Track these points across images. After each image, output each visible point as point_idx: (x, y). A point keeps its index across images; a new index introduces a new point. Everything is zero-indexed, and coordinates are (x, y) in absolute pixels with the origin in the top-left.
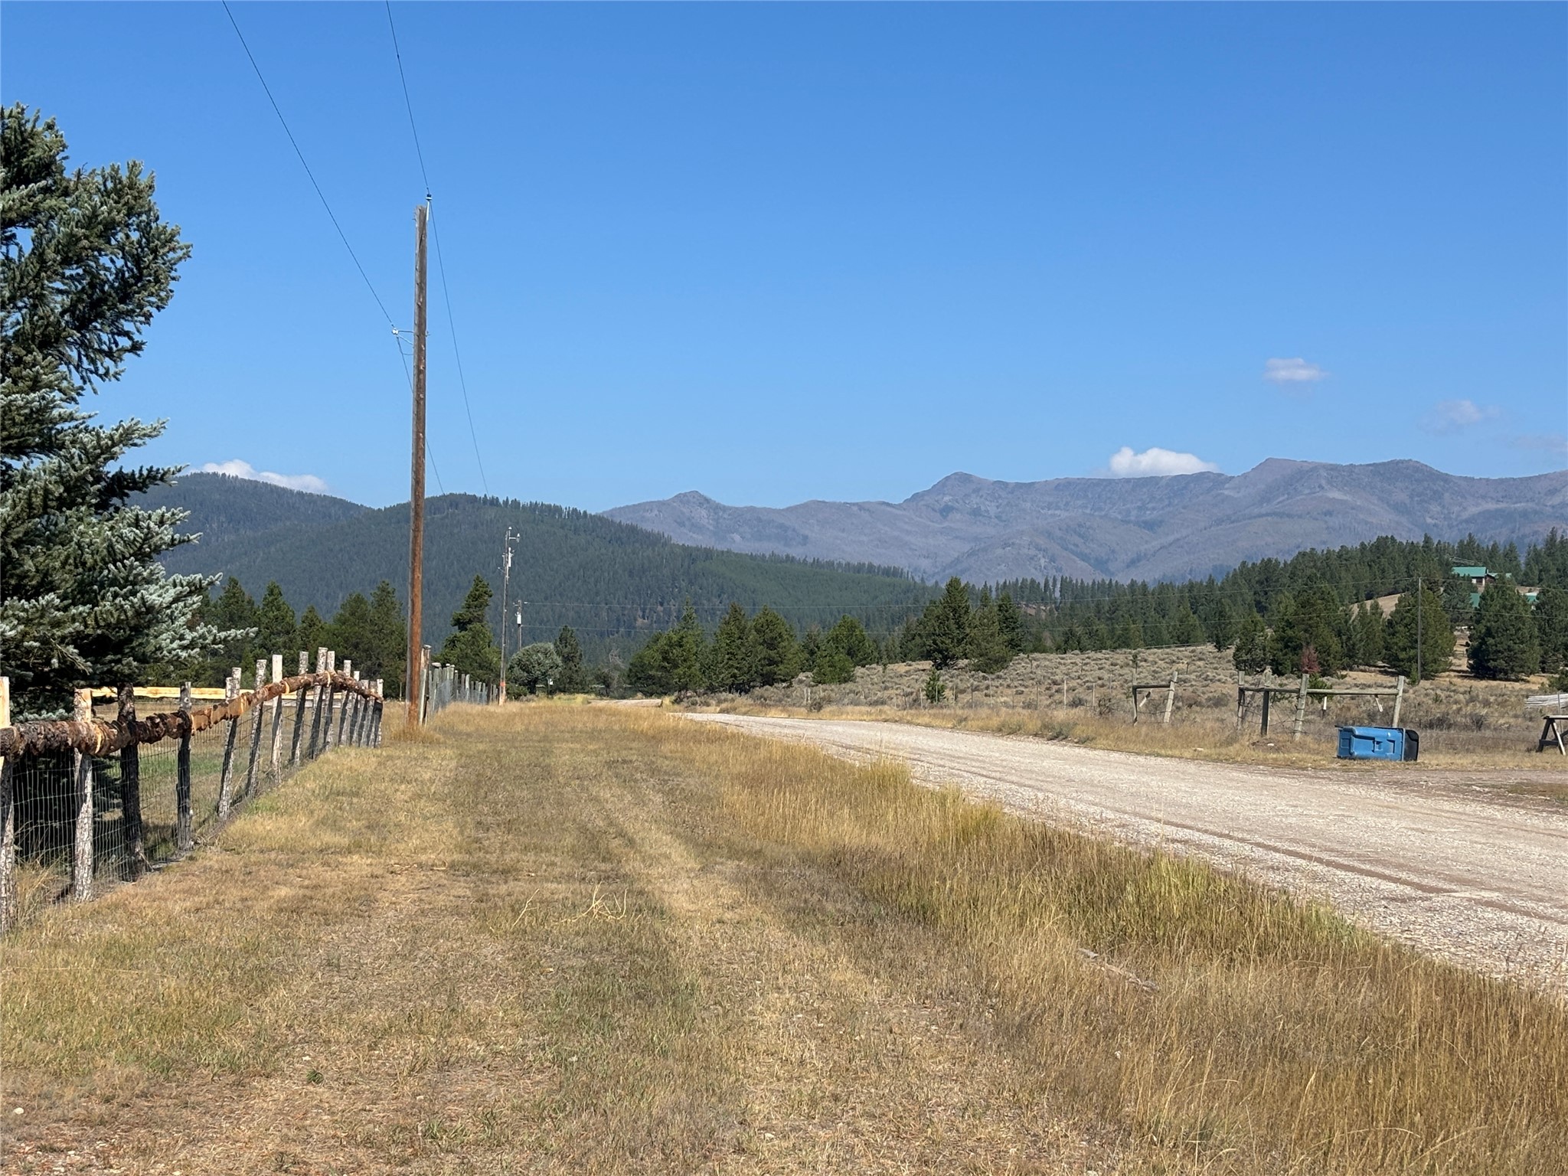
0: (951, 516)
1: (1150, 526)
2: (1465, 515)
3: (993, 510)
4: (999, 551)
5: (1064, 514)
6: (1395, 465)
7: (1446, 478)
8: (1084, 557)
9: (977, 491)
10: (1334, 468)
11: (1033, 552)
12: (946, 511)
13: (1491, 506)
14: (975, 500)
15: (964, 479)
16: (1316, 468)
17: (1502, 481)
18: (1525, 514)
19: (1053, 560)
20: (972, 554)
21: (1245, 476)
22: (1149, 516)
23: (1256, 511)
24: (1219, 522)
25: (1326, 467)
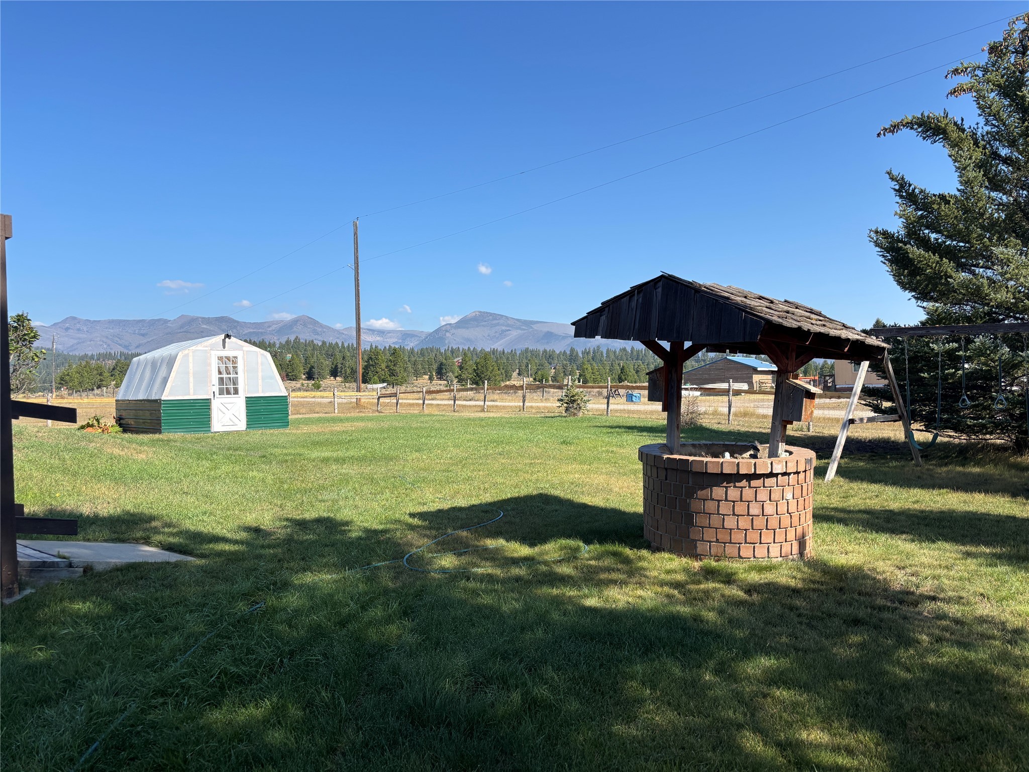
0: (69, 331)
1: (143, 335)
2: (244, 333)
3: (85, 329)
4: (89, 343)
5: (112, 331)
6: (222, 317)
7: (238, 322)
8: (120, 345)
9: (79, 322)
10: (203, 318)
11: (101, 343)
12: (67, 329)
13: (252, 330)
14: (78, 326)
15: (74, 318)
16: (197, 318)
17: (254, 323)
18: (262, 333)
19: (109, 345)
20: (78, 343)
21: (175, 320)
22: (142, 332)
23: (179, 331)
24: (167, 334)
25: (201, 318)
